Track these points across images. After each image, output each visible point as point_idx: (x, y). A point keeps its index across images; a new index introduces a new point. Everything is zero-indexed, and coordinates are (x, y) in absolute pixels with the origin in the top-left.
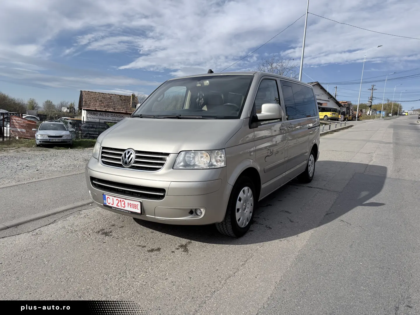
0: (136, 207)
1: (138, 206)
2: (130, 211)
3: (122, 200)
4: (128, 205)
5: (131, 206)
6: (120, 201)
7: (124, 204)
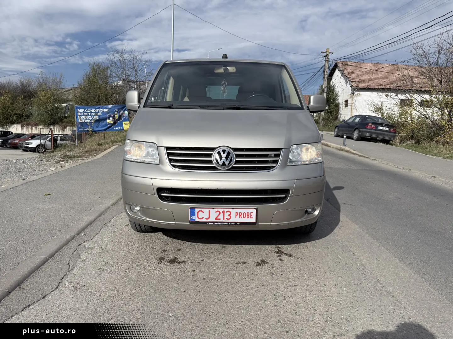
0: (250, 215)
1: (252, 214)
2: (238, 223)
3: (226, 210)
4: (236, 215)
5: (240, 216)
6: (223, 212)
7: (229, 215)
